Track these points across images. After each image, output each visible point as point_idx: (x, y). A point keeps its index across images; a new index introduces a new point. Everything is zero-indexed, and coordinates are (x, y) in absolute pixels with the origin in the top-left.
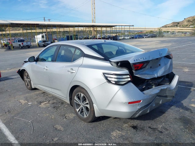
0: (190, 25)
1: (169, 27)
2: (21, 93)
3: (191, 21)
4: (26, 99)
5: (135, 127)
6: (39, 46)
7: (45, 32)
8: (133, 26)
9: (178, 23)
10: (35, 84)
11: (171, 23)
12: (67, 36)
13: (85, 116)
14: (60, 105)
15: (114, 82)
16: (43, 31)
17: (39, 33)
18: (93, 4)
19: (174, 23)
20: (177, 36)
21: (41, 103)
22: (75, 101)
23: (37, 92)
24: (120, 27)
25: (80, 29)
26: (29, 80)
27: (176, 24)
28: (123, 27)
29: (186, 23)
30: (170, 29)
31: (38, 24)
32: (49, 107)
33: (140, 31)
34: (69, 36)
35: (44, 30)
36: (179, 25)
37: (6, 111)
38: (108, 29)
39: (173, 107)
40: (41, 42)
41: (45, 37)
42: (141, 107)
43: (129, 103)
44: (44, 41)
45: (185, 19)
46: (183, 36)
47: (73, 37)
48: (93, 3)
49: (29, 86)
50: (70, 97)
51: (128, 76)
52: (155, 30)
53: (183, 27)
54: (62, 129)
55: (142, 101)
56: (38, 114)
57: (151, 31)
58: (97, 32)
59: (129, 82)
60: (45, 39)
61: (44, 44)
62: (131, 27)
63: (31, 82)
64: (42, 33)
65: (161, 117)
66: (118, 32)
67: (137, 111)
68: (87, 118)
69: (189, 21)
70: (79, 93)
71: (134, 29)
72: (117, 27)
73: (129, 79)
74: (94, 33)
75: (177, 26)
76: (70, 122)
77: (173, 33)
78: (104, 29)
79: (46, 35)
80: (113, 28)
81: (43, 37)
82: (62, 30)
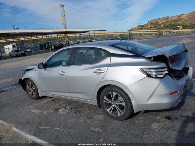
0: (153, 28)
1: (135, 30)
2: (27, 104)
3: (154, 24)
4: (38, 108)
5: (168, 118)
6: (11, 56)
7: (16, 42)
8: (105, 30)
9: (143, 26)
10: (44, 92)
11: (137, 27)
12: (40, 44)
13: (119, 114)
14: (80, 110)
15: (154, 76)
16: (13, 40)
17: (9, 43)
18: (63, 11)
19: (139, 26)
20: (145, 38)
21: (57, 110)
22: (104, 101)
23: (45, 101)
24: (93, 32)
25: (50, 36)
26: (34, 88)
27: (142, 27)
28: (96, 32)
29: (150, 26)
30: (138, 32)
31: (9, 33)
32: (70, 113)
33: (110, 35)
34: (42, 44)
35: (15, 40)
36: (144, 28)
37: (25, 123)
38: (82, 35)
39: (187, 97)
40: (13, 52)
41: (16, 46)
42: (179, 96)
43: (171, 94)
44: (16, 51)
45: (148, 22)
46: (150, 38)
47: (46, 45)
48: (62, 9)
49: (34, 96)
50: (97, 99)
51: (166, 69)
52: (123, 33)
53: (148, 29)
54: (100, 130)
55: (179, 91)
56: (63, 120)
57: (121, 35)
58: (70, 38)
59: (166, 74)
60: (16, 49)
61: (17, 54)
62: (103, 32)
63: (39, 90)
64: (12, 42)
65: (184, 106)
66: (88, 37)
67: (177, 101)
68: (122, 116)
69: (152, 24)
70: (111, 93)
71: (105, 34)
72: (91, 32)
73: (167, 72)
74: (66, 40)
75: (142, 28)
76: (104, 123)
77: (141, 35)
78: (77, 35)
79: (17, 45)
80: (87, 33)
81: (14, 46)
82: (34, 38)
